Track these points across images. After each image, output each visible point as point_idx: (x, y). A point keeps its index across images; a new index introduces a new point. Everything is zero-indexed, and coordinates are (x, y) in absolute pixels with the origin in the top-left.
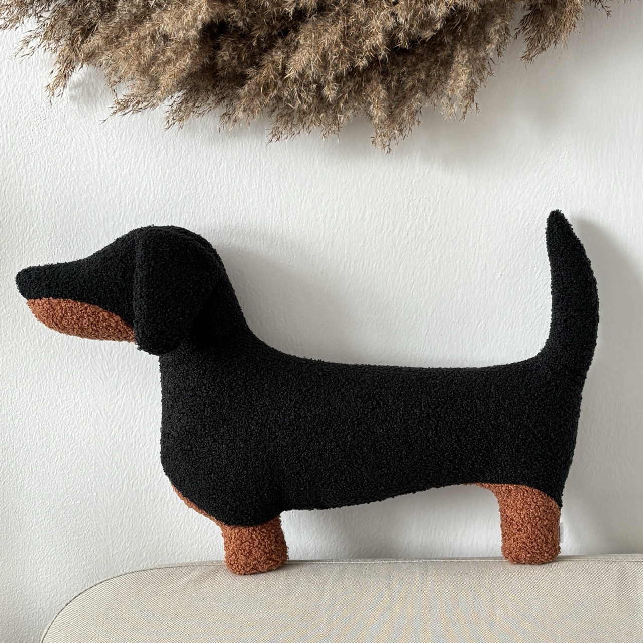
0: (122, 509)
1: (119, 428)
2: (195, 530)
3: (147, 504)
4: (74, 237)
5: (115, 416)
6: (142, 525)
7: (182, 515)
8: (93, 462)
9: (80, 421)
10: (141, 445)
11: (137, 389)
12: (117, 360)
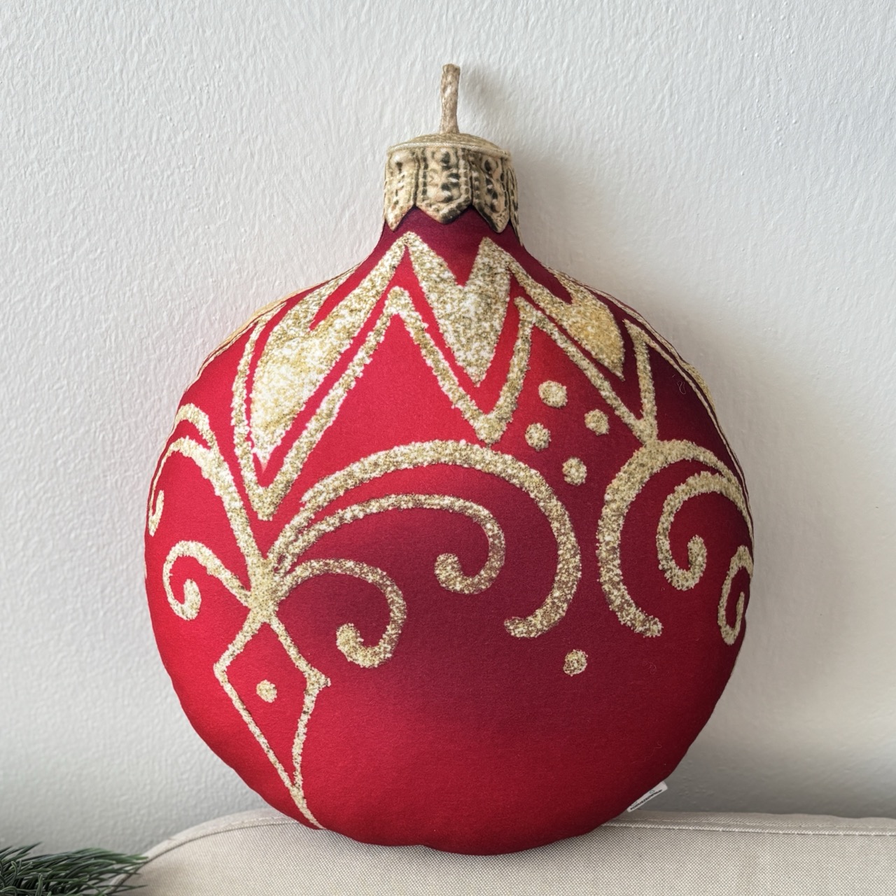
4: (247, 60)
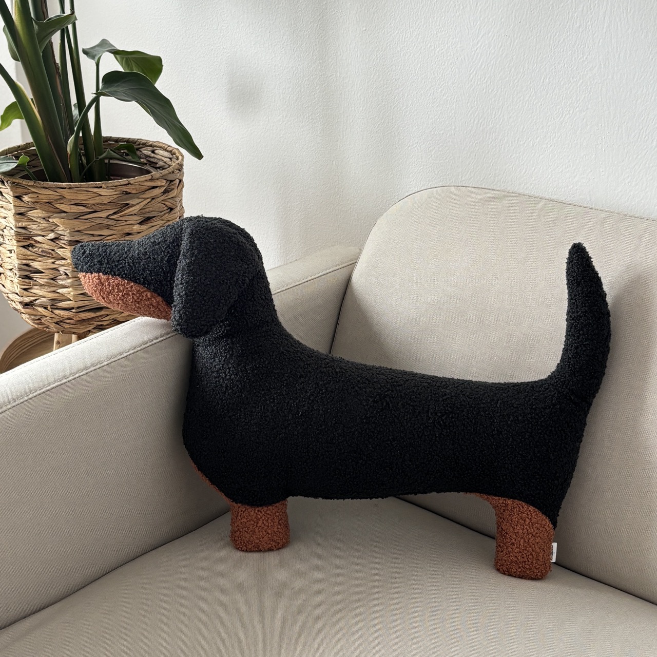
0: (471, 143)
1: (476, 74)
2: (523, 173)
3: (489, 143)
5: (474, 62)
6: (485, 159)
7: (514, 157)
8: (455, 100)
9: (449, 64)
10: (490, 91)
11: (492, 39)
12: (480, 12)
